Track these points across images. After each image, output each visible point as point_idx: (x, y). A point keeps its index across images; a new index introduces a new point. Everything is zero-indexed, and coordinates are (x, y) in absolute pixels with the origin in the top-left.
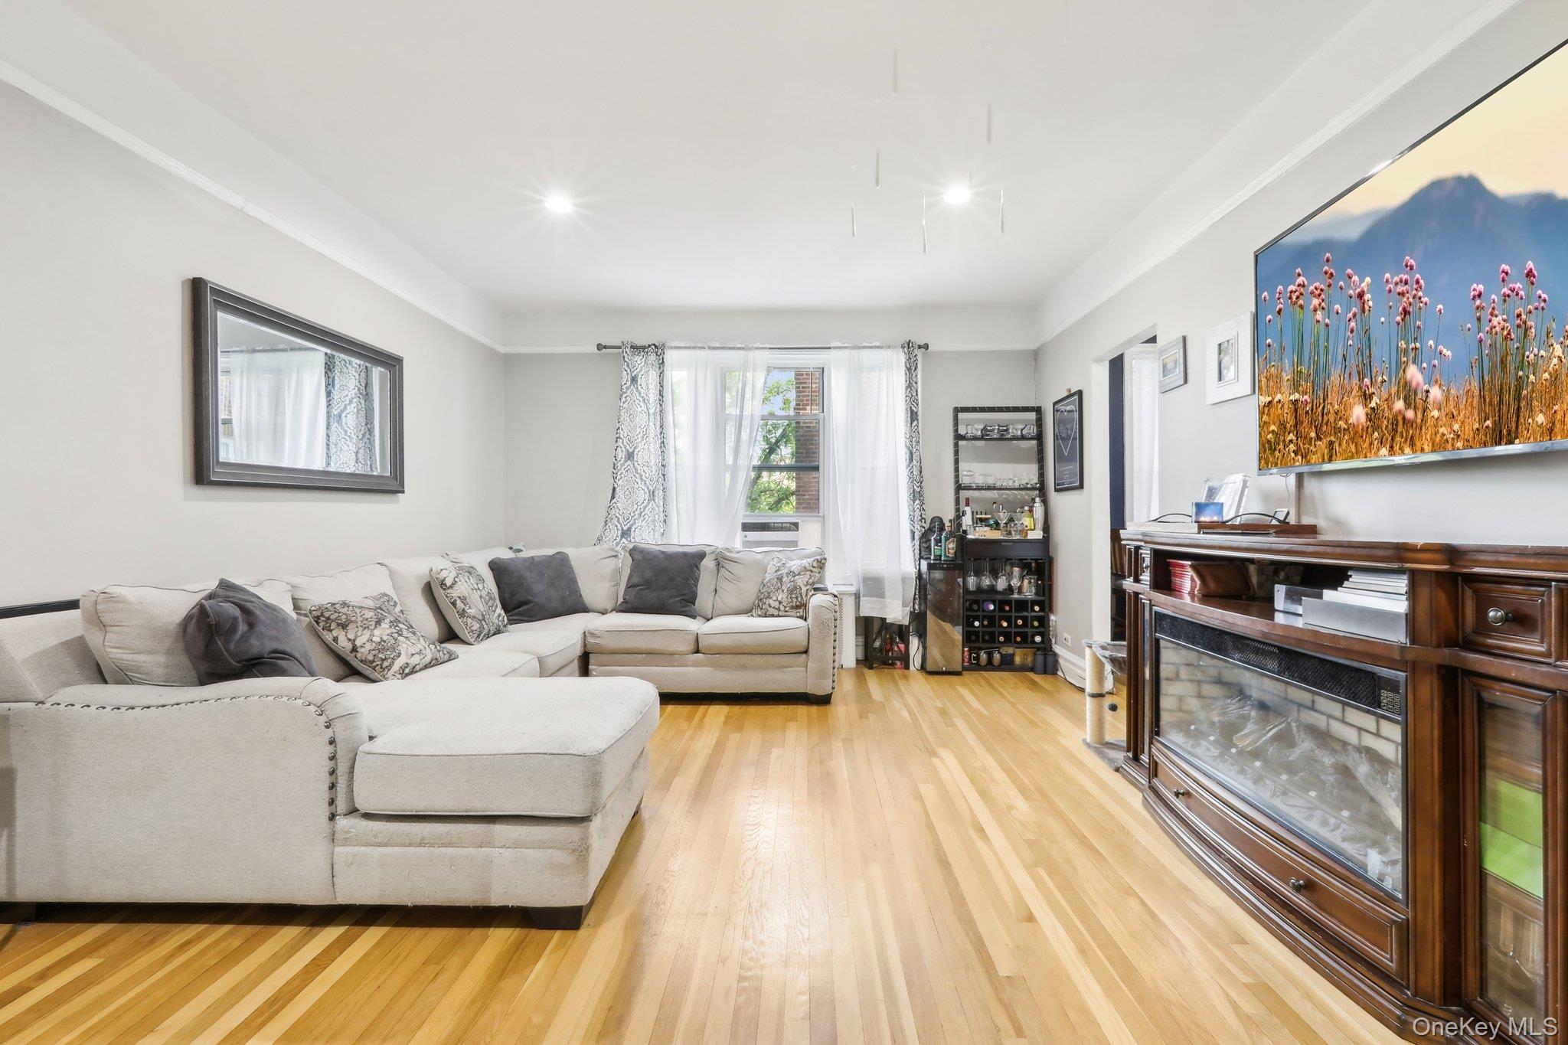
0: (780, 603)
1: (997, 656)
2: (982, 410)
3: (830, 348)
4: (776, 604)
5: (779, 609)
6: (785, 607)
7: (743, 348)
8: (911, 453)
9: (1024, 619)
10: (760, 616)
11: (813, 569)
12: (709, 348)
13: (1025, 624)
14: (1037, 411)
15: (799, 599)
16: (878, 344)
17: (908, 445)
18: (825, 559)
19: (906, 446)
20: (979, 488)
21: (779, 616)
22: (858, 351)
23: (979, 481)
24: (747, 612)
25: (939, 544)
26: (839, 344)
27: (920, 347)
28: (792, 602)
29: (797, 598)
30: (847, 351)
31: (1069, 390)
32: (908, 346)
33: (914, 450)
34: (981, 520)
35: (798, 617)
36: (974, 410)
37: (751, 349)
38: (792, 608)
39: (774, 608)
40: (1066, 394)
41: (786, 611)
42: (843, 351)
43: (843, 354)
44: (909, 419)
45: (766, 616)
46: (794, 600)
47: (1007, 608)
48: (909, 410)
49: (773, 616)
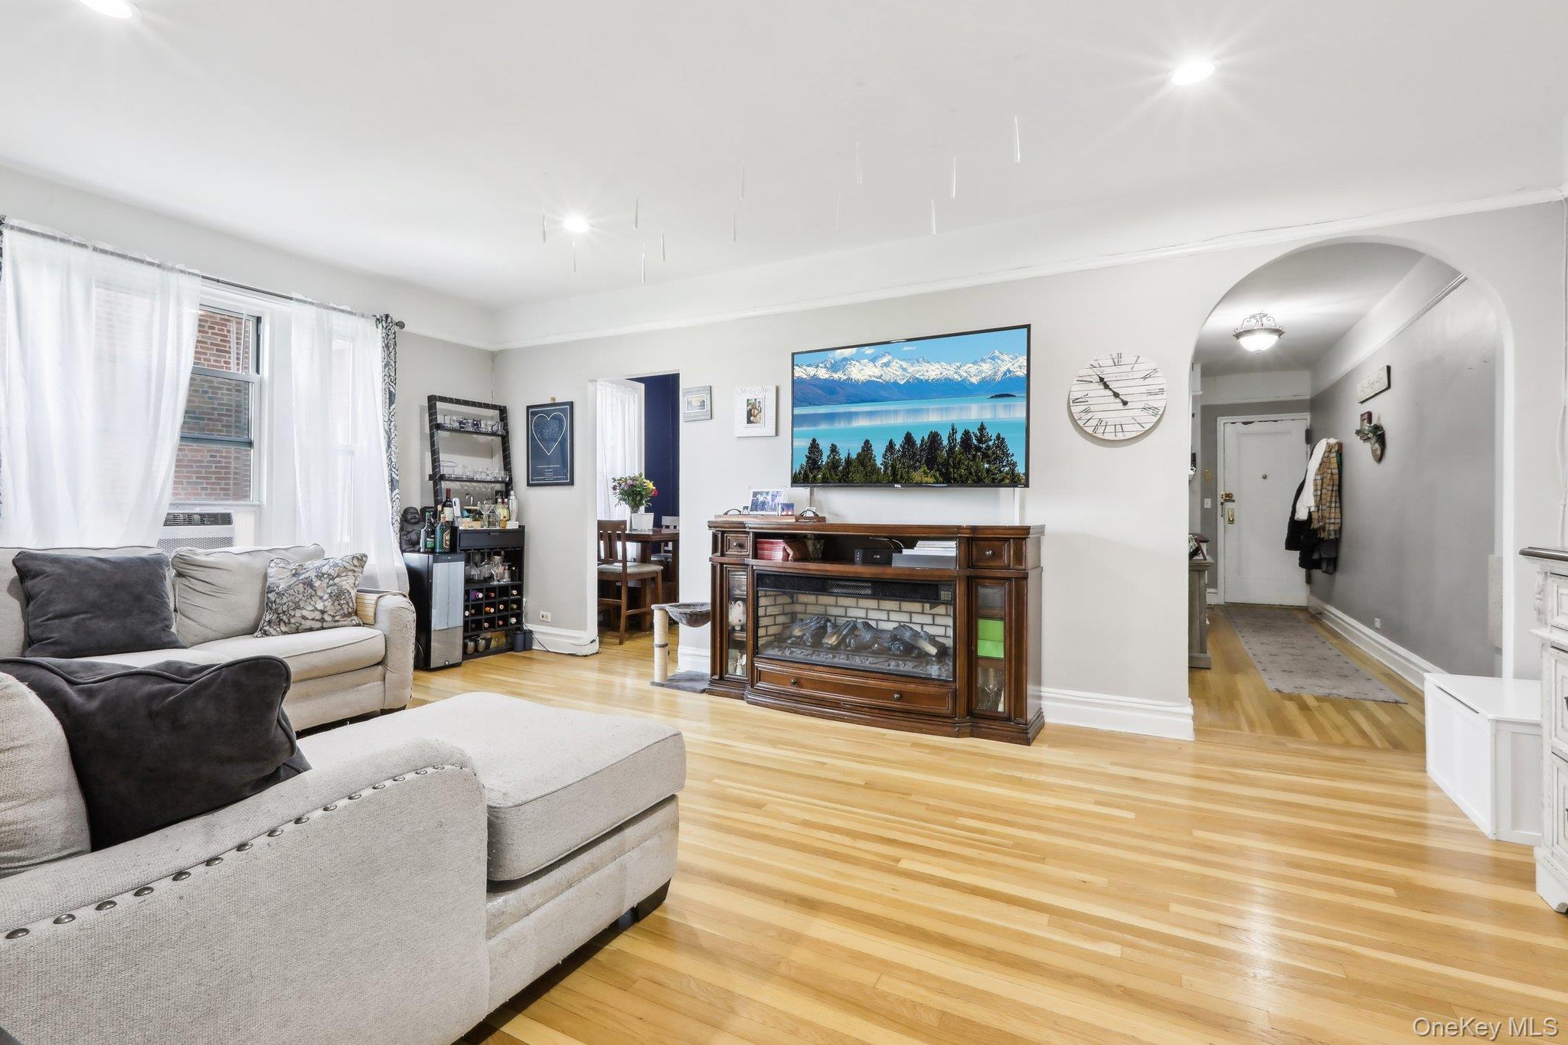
0: (323, 612)
1: (482, 643)
2: (458, 402)
3: (291, 299)
4: (318, 615)
5: (323, 620)
6: (333, 616)
7: (159, 266)
8: (389, 438)
9: (505, 603)
10: (285, 633)
11: (356, 569)
12: (95, 249)
13: (506, 609)
14: (500, 410)
15: (351, 604)
16: (348, 309)
17: (387, 429)
18: (366, 556)
19: (386, 431)
20: (457, 479)
21: (323, 628)
22: (327, 311)
23: (458, 472)
24: (252, 630)
25: (433, 536)
26: (300, 297)
27: (397, 324)
28: (342, 609)
29: (348, 603)
30: (314, 308)
31: (554, 399)
32: (384, 320)
33: (393, 435)
34: (469, 511)
35: (354, 626)
36: (451, 401)
37: (172, 269)
38: (345, 616)
39: (313, 619)
40: (549, 401)
41: (337, 621)
42: (308, 306)
43: (310, 312)
44: (388, 401)
45: (297, 631)
46: (344, 606)
47: (493, 595)
48: (387, 390)
49: (311, 630)
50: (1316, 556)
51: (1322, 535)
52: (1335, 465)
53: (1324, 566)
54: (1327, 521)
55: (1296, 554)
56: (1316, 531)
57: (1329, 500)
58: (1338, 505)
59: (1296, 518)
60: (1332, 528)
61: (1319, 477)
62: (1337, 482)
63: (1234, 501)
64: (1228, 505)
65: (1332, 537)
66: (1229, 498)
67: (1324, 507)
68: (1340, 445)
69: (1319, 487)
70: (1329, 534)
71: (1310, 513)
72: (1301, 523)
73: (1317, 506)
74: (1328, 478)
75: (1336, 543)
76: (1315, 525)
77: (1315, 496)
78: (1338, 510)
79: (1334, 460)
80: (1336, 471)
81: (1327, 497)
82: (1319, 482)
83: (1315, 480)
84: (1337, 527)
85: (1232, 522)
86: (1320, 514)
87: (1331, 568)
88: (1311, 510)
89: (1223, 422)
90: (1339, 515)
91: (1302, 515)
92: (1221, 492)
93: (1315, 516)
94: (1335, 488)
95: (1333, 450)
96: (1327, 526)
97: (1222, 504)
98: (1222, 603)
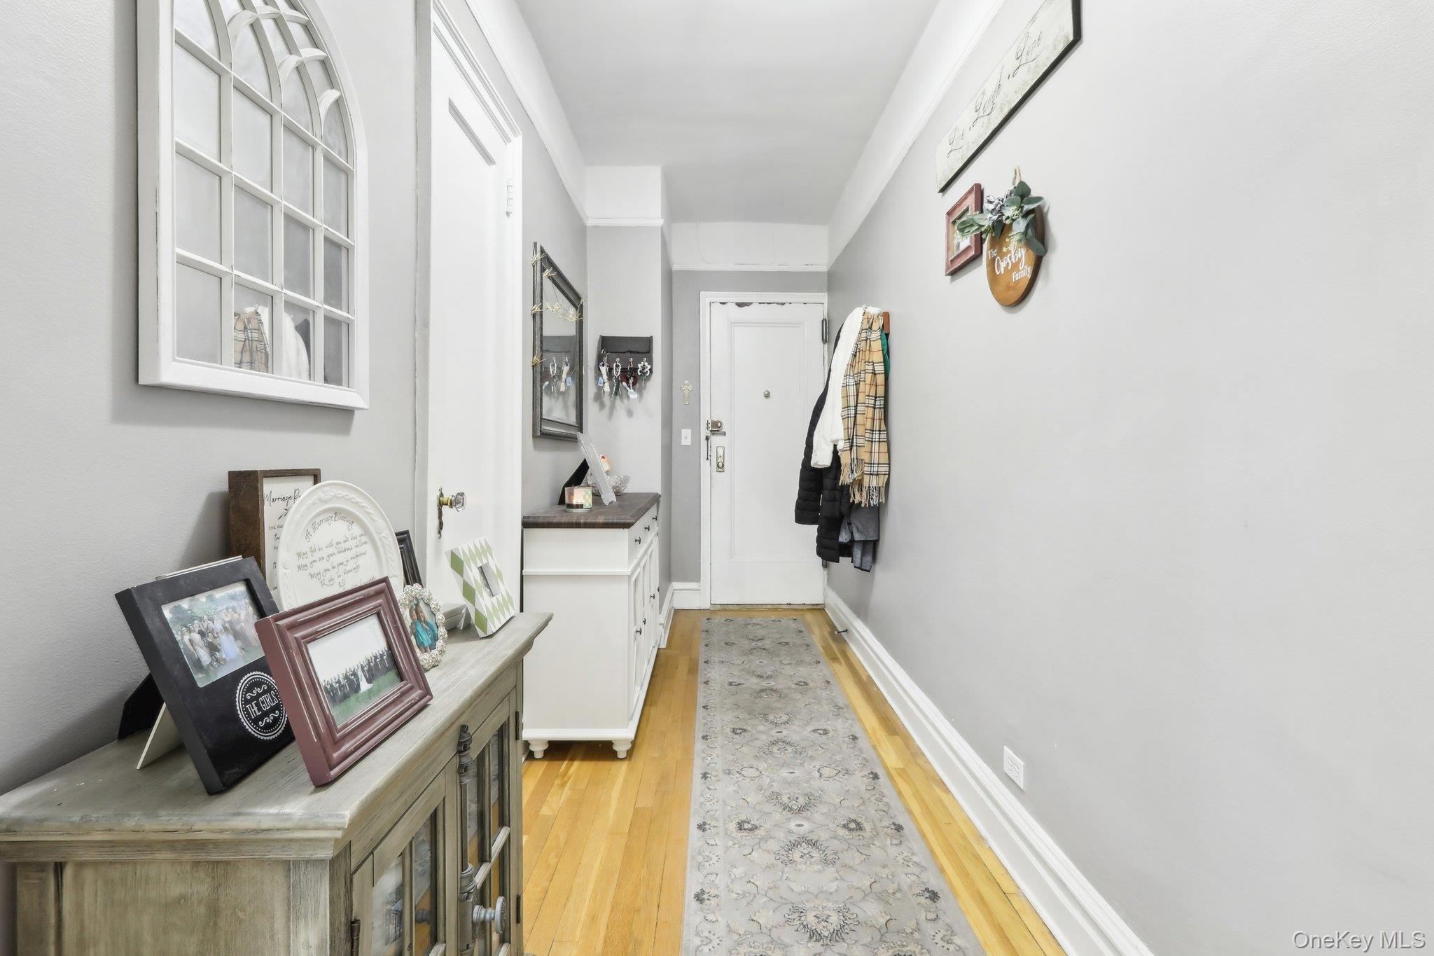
50: (844, 538)
51: (857, 499)
52: (878, 357)
53: (857, 552)
54: (867, 469)
55: (812, 530)
56: (845, 490)
57: (869, 427)
58: (883, 436)
59: (813, 463)
60: (874, 484)
61: (852, 381)
62: (881, 391)
63: (724, 434)
64: (716, 440)
65: (874, 502)
66: (716, 428)
67: (861, 441)
68: (886, 316)
69: (852, 403)
70: (869, 496)
71: (835, 452)
72: (820, 473)
73: (851, 441)
74: (868, 381)
75: (877, 513)
76: (846, 478)
77: (847, 417)
78: (884, 447)
79: (877, 345)
80: (880, 368)
81: (865, 421)
82: (852, 390)
83: (846, 386)
84: (881, 481)
85: (721, 467)
86: (854, 455)
87: (869, 558)
88: (839, 448)
89: (708, 301)
90: (884, 459)
91: (822, 459)
92: (705, 417)
93: (845, 459)
94: (880, 403)
95: (875, 327)
96: (866, 479)
97: (707, 438)
98: (708, 606)
